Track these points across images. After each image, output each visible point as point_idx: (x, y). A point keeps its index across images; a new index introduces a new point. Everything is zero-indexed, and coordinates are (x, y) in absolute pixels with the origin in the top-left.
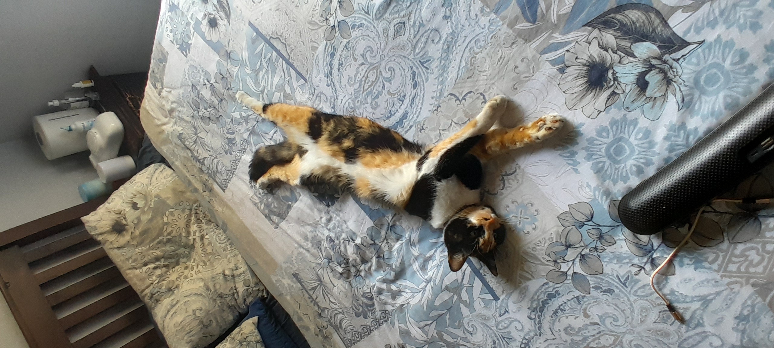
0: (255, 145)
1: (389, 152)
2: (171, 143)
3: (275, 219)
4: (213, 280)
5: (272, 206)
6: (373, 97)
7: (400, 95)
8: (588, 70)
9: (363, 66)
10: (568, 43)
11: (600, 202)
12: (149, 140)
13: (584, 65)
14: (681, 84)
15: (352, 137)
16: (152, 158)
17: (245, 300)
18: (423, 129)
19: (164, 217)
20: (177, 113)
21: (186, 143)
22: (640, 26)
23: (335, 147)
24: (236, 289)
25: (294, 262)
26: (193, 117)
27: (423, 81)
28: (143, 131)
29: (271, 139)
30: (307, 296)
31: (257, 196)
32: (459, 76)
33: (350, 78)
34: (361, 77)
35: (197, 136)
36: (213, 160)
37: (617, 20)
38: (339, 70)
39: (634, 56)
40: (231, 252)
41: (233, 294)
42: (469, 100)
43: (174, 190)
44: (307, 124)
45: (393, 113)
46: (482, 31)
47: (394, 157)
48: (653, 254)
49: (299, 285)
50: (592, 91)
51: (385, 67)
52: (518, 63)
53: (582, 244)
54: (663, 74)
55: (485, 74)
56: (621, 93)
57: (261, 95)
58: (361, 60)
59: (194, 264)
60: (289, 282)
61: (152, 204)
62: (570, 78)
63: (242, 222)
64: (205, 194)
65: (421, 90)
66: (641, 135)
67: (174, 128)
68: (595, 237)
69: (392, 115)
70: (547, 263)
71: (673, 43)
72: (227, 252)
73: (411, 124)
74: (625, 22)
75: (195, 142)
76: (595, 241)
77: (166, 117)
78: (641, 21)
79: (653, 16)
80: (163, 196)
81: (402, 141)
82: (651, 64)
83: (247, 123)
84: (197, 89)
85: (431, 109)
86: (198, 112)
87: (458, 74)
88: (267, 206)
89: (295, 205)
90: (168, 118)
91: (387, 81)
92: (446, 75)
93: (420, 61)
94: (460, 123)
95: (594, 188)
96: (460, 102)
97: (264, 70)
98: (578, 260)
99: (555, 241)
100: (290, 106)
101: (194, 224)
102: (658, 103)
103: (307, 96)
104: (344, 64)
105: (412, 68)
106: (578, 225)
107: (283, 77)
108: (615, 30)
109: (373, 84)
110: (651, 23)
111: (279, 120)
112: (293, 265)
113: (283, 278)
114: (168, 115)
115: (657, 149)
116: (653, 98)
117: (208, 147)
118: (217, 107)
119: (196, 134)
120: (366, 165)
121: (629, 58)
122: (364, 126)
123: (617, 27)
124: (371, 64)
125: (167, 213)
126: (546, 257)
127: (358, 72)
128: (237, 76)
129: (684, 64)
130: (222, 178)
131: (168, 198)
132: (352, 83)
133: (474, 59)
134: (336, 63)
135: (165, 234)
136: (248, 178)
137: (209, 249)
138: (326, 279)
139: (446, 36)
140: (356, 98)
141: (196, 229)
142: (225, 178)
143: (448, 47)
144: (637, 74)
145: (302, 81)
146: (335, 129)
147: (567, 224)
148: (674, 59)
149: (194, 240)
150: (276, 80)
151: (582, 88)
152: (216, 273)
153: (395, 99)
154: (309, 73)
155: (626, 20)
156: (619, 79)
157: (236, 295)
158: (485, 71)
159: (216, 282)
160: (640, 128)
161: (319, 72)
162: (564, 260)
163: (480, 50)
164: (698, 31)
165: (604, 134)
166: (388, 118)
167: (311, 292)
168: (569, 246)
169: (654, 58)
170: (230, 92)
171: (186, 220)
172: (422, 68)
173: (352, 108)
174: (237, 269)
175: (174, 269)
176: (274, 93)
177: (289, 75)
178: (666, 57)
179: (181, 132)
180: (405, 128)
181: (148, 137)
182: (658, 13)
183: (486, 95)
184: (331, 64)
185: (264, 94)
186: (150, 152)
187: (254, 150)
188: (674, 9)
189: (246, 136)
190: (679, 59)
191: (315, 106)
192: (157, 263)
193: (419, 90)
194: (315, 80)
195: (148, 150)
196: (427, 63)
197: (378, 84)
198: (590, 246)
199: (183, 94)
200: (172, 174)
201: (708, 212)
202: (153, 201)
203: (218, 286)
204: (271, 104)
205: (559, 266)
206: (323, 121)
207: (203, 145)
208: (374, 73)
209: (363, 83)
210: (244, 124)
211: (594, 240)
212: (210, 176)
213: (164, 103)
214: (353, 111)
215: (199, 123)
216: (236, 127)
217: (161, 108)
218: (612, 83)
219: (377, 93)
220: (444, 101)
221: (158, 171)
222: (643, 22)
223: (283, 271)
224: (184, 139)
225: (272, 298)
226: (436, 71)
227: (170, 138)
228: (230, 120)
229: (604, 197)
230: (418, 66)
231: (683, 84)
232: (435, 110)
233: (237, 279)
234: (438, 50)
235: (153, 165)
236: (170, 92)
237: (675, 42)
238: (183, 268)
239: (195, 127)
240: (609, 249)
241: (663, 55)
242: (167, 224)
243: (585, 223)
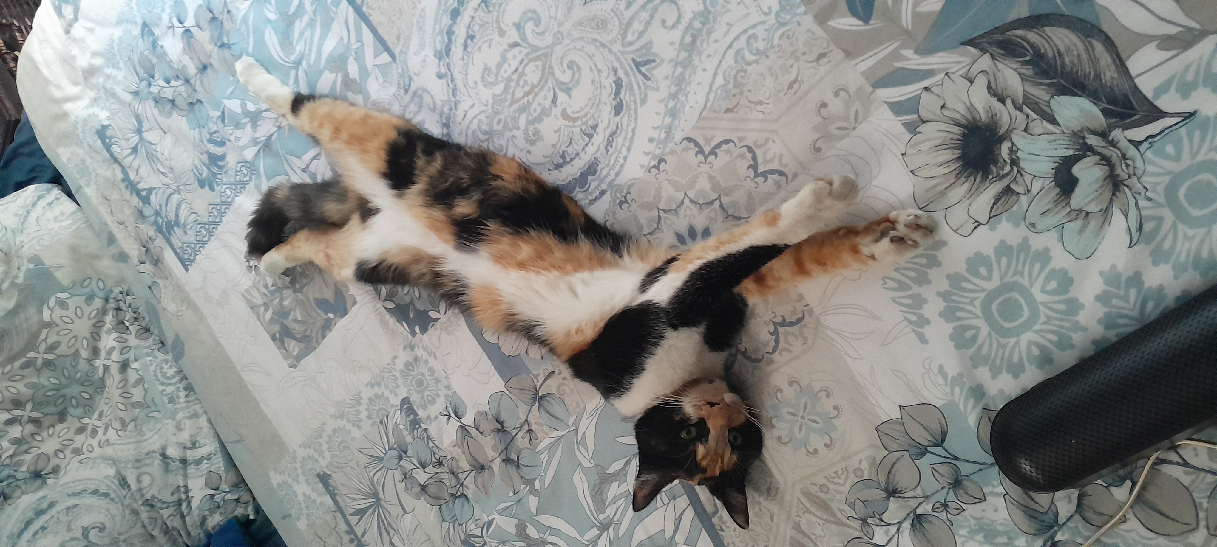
0: (269, 179)
1: (550, 239)
2: (79, 143)
3: (294, 347)
4: (139, 464)
5: (291, 317)
6: (530, 118)
7: (585, 123)
8: (964, 135)
9: (516, 50)
10: (929, 73)
11: (962, 407)
12: (31, 129)
13: (957, 124)
14: (1139, 194)
15: (476, 196)
16: (32, 170)
17: (204, 520)
18: (626, 202)
19: (45, 308)
20: (101, 80)
21: (114, 148)
22: (1072, 62)
23: (438, 213)
24: (187, 492)
25: (325, 447)
26: (136, 93)
27: (635, 102)
28: (19, 106)
29: (304, 171)
30: (343, 527)
31: (258, 290)
32: (709, 105)
33: (487, 69)
34: (510, 71)
35: (141, 139)
36: (170, 195)
37: (1028, 42)
38: (465, 47)
39: (1053, 121)
40: (187, 407)
41: (179, 503)
42: (723, 158)
43: (74, 250)
44: (383, 155)
45: (568, 159)
46: (763, 18)
47: (559, 251)
48: (1056, 533)
49: (328, 500)
50: (967, 177)
51: (562, 58)
52: (829, 97)
53: (919, 492)
54: (1107, 168)
55: (760, 108)
56: (1022, 192)
57: (293, 72)
58: (513, 36)
59: (97, 423)
60: (308, 490)
61: (21, 275)
62: (925, 147)
63: (220, 345)
64: (142, 268)
65: (629, 121)
66: (1053, 285)
67: (91, 111)
68: (945, 481)
69: (566, 163)
70: (845, 520)
71: (1133, 108)
72: (179, 406)
73: (604, 187)
74: (1042, 51)
75: (135, 150)
76: (945, 490)
77: (76, 83)
78: (1075, 53)
79: (1099, 47)
80: (48, 261)
81: (583, 220)
82: (1085, 143)
83: (255, 126)
84: (153, 34)
85: (646, 164)
86: (150, 85)
87: (707, 100)
88: (282, 314)
89: (342, 323)
90: (80, 87)
91: (561, 90)
92: (683, 98)
93: (633, 60)
94: (701, 202)
95: (953, 378)
96: (706, 159)
97: (306, 19)
98: (907, 525)
99: (866, 477)
100: (352, 109)
101: (109, 332)
102: (1093, 224)
103: (393, 90)
104: (478, 37)
105: (615, 71)
106: (914, 451)
107: (346, 40)
108: (1024, 63)
109: (533, 90)
110: (1094, 60)
111: (325, 134)
112: (321, 454)
113: (296, 479)
114: (81, 80)
115: (1082, 317)
116: (1084, 213)
117: (162, 164)
118: (192, 82)
119: (139, 131)
120: (499, 259)
121: (1044, 122)
122: (504, 176)
123: (1028, 58)
124: (535, 49)
125: (52, 302)
126: (847, 508)
127: (504, 60)
128: (245, 19)
129: (1149, 154)
130: (185, 239)
131: (59, 267)
132: (490, 80)
133: (742, 74)
134: (460, 32)
135: (43, 347)
136: (243, 247)
137: (137, 394)
138: (388, 496)
139: (691, 16)
140: (496, 113)
141: (114, 344)
142: (192, 239)
143: (694, 41)
144: (1057, 160)
145: (385, 58)
146: (442, 174)
147: (894, 446)
148: (1130, 141)
149: (106, 368)
150: (330, 45)
151: (948, 170)
152: (146, 451)
153: (576, 130)
154: (402, 42)
155: (1046, 45)
156: (1022, 164)
157: (184, 505)
158: (760, 103)
159: (145, 469)
160: (1053, 270)
161: (422, 46)
162: (881, 520)
163: (754, 58)
164: (1185, 90)
165: (983, 270)
166: (558, 166)
167: (353, 520)
168: (892, 492)
169: (1093, 132)
170: (227, 53)
171: (94, 321)
172: (637, 74)
173: (486, 133)
174: (194, 445)
175: (51, 430)
176: (321, 73)
177: (359, 40)
178: (1117, 134)
179: (106, 123)
180: (591, 194)
181: (27, 121)
182: (1109, 43)
183: (759, 152)
184: (450, 33)
185: (301, 72)
186: (29, 155)
187: (265, 187)
188: (1143, 40)
189: (249, 154)
190: (1141, 143)
191: (408, 116)
192: (17, 412)
193: (625, 120)
194: (414, 62)
195: (25, 150)
196: (648, 66)
197: (543, 93)
198: (933, 500)
199: (120, 38)
200: (72, 213)
201: (1171, 462)
202: (23, 269)
203: (146, 480)
204: (311, 97)
205: (871, 533)
206: (419, 153)
207: (151, 158)
208: (537, 66)
209: (513, 84)
210: (249, 127)
211: (942, 488)
212: (159, 230)
213: (75, 51)
214: (487, 140)
215: (149, 110)
216: (228, 131)
217: (67, 61)
218: (1007, 169)
219: (539, 110)
220: (672, 152)
221: (42, 203)
222: (1079, 56)
223: (298, 465)
224: (110, 138)
225: (267, 521)
226: (664, 85)
227: (79, 131)
228: (218, 114)
229: (971, 401)
230: (628, 68)
231: (1143, 194)
232: (654, 166)
233: (191, 469)
234: (672, 44)
235: (31, 188)
236: (92, 30)
237: (1136, 106)
238: (73, 431)
239: (138, 118)
240: (971, 511)
241: (1111, 128)
242: (48, 325)
243: (929, 449)
